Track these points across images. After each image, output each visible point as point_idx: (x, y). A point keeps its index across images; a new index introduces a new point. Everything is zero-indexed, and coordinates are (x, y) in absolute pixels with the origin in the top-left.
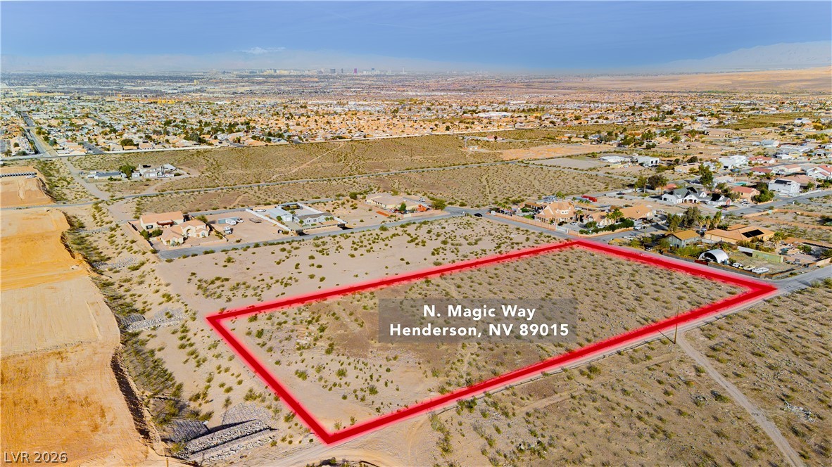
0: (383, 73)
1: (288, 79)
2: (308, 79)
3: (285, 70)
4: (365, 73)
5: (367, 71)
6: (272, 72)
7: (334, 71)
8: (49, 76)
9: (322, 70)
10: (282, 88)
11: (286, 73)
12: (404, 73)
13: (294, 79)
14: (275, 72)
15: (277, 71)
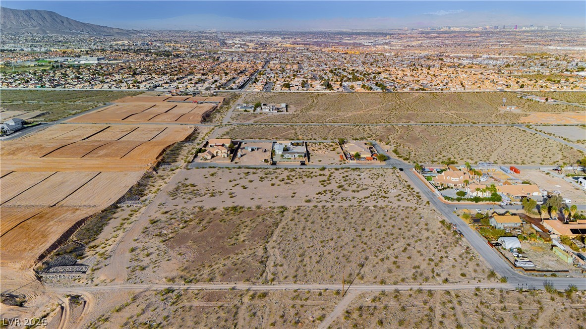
0: (539, 29)
1: (455, 34)
2: (471, 35)
3: (457, 27)
4: (524, 29)
5: (525, 26)
6: (447, 29)
7: (496, 27)
8: (306, 33)
9: (487, 27)
10: (447, 41)
11: (457, 29)
12: (560, 28)
13: (460, 35)
14: (450, 29)
15: (452, 29)
